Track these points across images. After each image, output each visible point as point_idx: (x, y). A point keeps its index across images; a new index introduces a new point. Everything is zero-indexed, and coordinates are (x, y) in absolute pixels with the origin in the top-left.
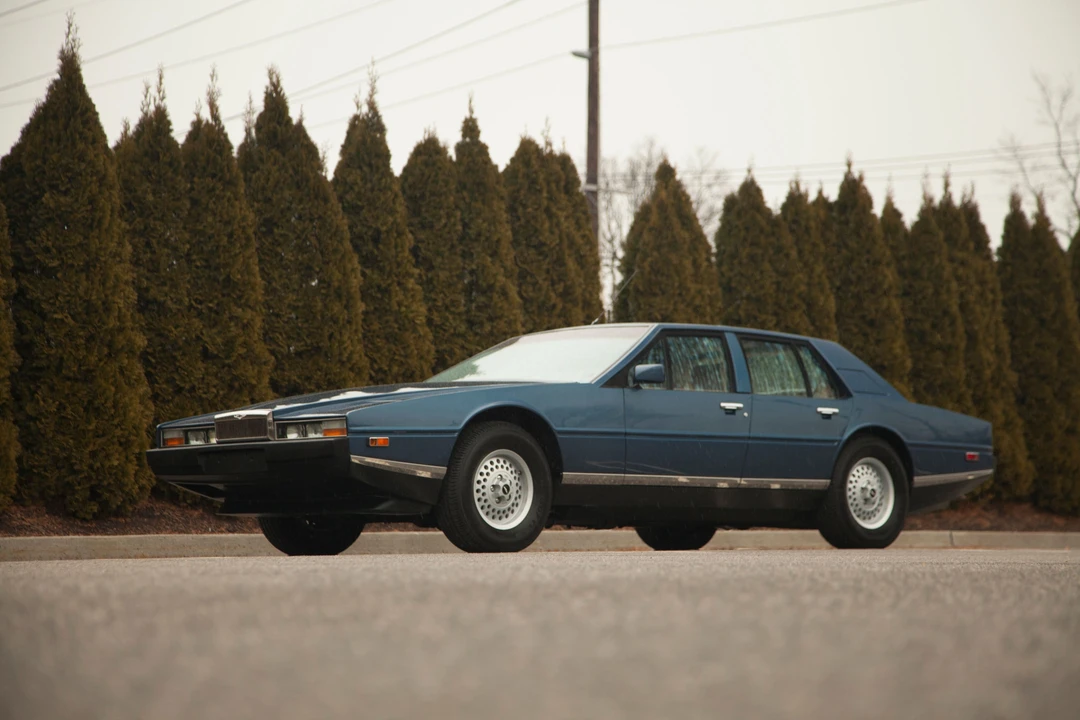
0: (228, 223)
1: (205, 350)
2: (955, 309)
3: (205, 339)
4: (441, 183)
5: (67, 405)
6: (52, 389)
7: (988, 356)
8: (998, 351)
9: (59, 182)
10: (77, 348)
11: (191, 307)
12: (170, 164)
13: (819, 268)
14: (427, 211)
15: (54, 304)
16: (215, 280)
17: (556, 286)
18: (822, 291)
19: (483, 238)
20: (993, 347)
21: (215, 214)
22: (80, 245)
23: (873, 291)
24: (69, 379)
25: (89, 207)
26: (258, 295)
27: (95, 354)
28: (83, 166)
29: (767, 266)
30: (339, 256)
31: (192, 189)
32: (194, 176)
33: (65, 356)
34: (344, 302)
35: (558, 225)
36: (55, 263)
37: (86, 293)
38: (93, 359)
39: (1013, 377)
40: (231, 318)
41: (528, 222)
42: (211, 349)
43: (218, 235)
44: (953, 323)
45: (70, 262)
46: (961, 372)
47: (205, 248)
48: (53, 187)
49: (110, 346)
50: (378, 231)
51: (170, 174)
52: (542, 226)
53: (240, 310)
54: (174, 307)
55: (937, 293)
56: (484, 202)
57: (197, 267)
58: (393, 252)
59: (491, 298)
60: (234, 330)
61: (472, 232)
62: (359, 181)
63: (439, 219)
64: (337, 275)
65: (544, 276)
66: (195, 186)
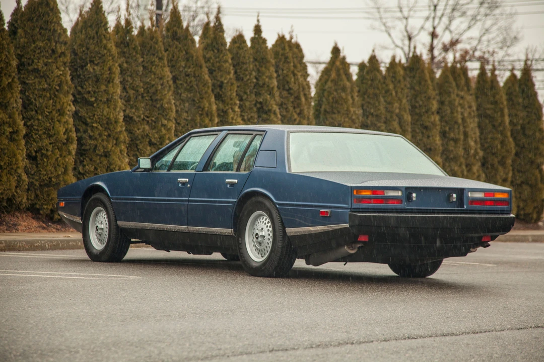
0: (161, 79)
1: (150, 141)
2: (460, 121)
3: (150, 135)
4: (247, 58)
5: (98, 168)
6: (91, 160)
7: (472, 143)
8: (475, 142)
9: (95, 59)
10: (103, 140)
11: (143, 119)
12: (134, 49)
13: (404, 101)
14: (240, 72)
15: (93, 119)
16: (155, 107)
17: (296, 110)
18: (405, 111)
19: (266, 86)
20: (474, 139)
21: (155, 74)
22: (105, 90)
23: (427, 112)
24: (98, 155)
25: (109, 72)
26: (173, 114)
27: (111, 143)
28: (105, 52)
29: (382, 99)
30: (207, 95)
31: (143, 61)
32: (144, 54)
33: (98, 145)
34: (210, 118)
35: (298, 79)
36: (93, 99)
37: (107, 114)
38: (110, 146)
39: (481, 153)
40: (163, 125)
41: (284, 78)
42: (153, 140)
43: (157, 85)
44: (459, 127)
45: (100, 99)
46: (461, 152)
47: (150, 91)
48: (91, 61)
49: (117, 139)
50: (222, 82)
51: (134, 54)
52: (291, 79)
53: (166, 122)
54: (137, 119)
55: (452, 113)
56: (266, 67)
57: (146, 100)
58: (229, 93)
59: (270, 116)
60: (164, 131)
61: (261, 83)
62: (212, 56)
63: (246, 76)
64: (207, 105)
65: (291, 105)
66: (145, 59)
